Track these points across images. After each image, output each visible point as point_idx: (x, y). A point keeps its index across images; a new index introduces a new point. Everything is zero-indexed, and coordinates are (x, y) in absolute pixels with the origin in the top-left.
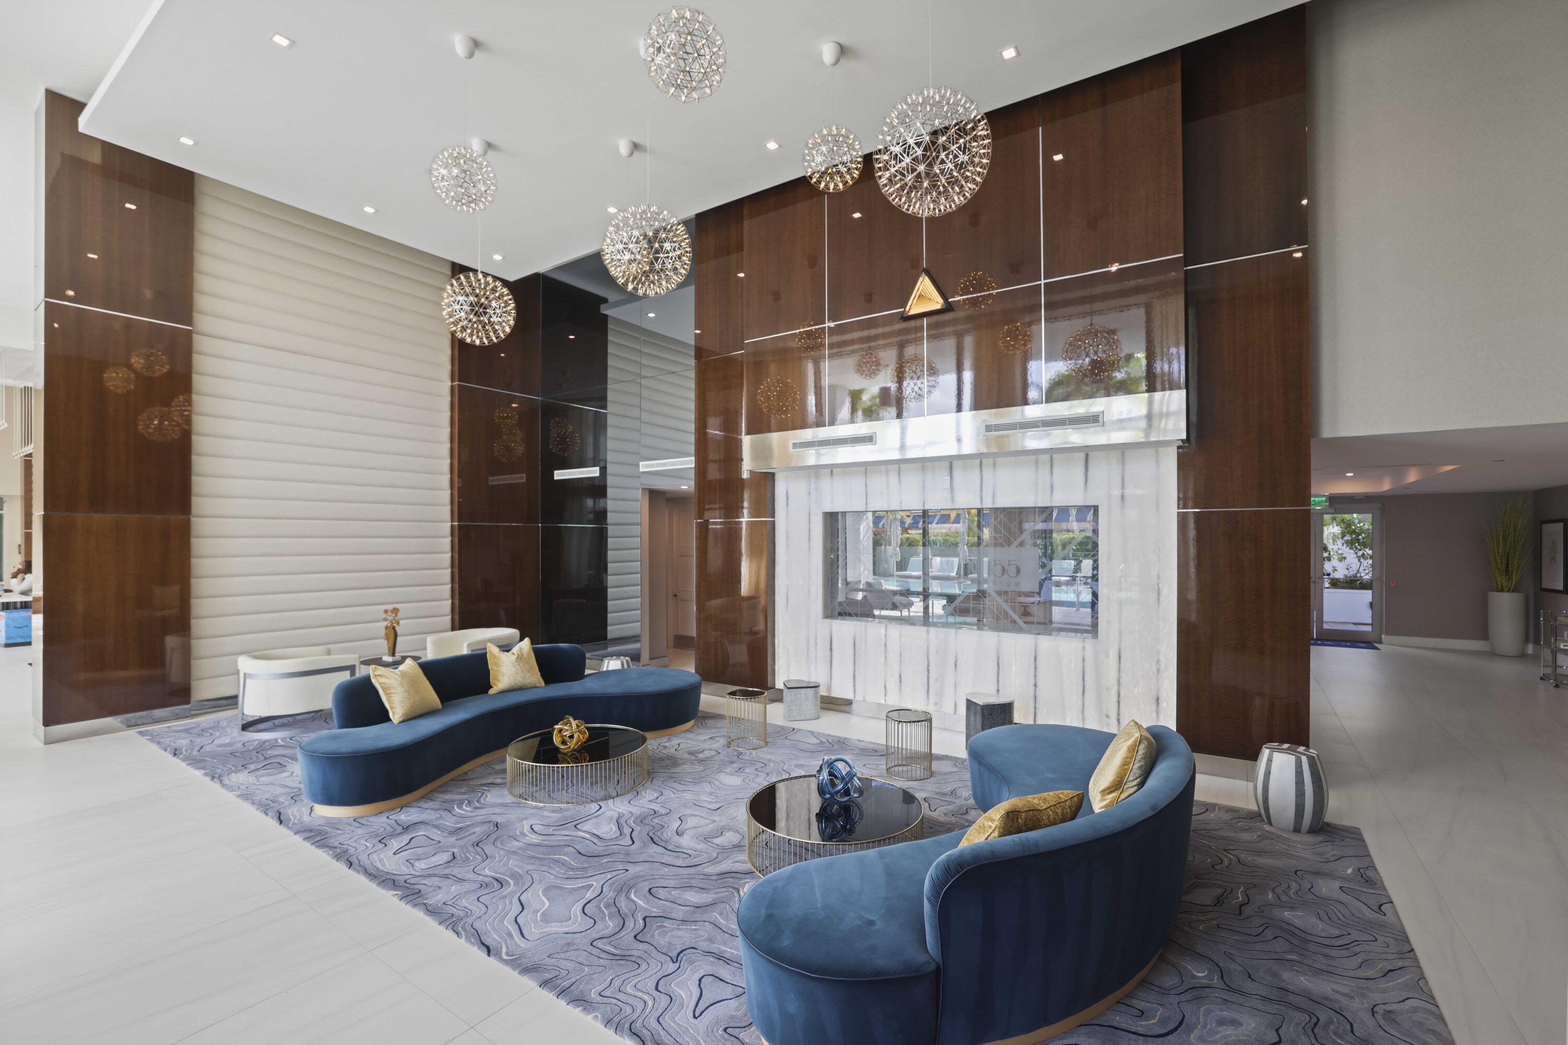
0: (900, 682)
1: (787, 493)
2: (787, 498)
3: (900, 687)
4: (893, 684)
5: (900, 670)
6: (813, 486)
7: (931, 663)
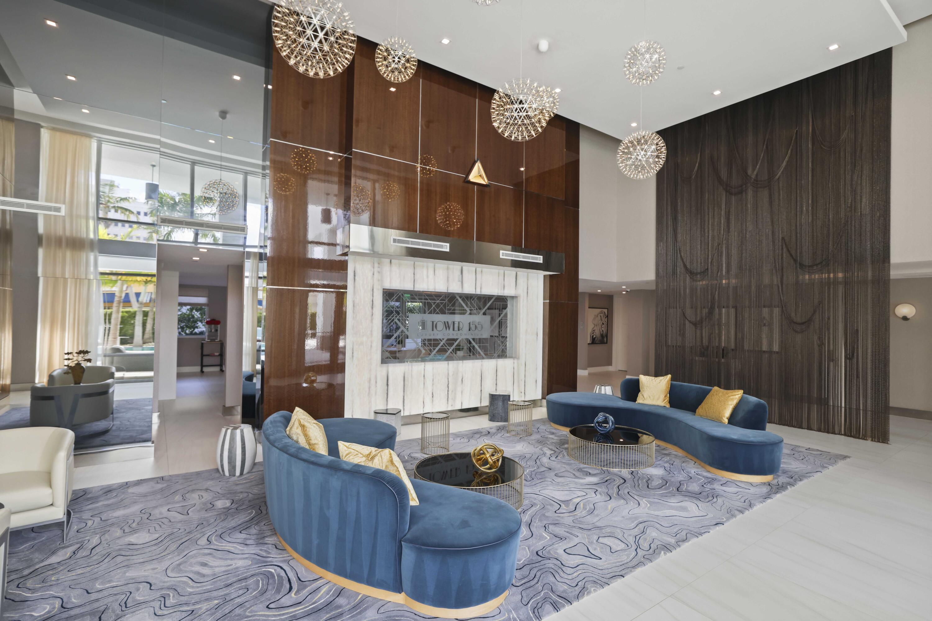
0: (433, 397)
1: (354, 271)
2: (355, 276)
3: (433, 400)
4: (428, 400)
5: (433, 390)
6: (376, 269)
7: (450, 382)
